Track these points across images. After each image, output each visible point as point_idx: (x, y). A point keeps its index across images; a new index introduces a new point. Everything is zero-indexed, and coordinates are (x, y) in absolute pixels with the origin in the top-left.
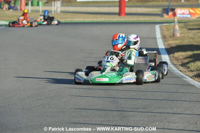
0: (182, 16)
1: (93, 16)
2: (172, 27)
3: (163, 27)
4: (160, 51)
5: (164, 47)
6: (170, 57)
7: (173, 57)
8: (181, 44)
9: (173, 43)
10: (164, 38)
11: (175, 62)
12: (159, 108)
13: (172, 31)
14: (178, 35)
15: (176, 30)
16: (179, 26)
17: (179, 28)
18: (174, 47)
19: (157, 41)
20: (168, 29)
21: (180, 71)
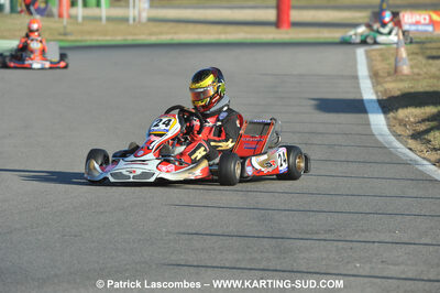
0: (413, 28)
1: (220, 28)
2: (392, 52)
3: (374, 53)
4: (367, 105)
5: (374, 97)
6: (387, 119)
7: (395, 118)
8: (412, 90)
9: (395, 88)
10: (375, 76)
11: (399, 130)
12: (363, 231)
13: (392, 61)
14: (405, 69)
15: (402, 58)
16: (407, 50)
17: (408, 55)
18: (398, 97)
19: (358, 83)
20: (384, 58)
21: (410, 149)
